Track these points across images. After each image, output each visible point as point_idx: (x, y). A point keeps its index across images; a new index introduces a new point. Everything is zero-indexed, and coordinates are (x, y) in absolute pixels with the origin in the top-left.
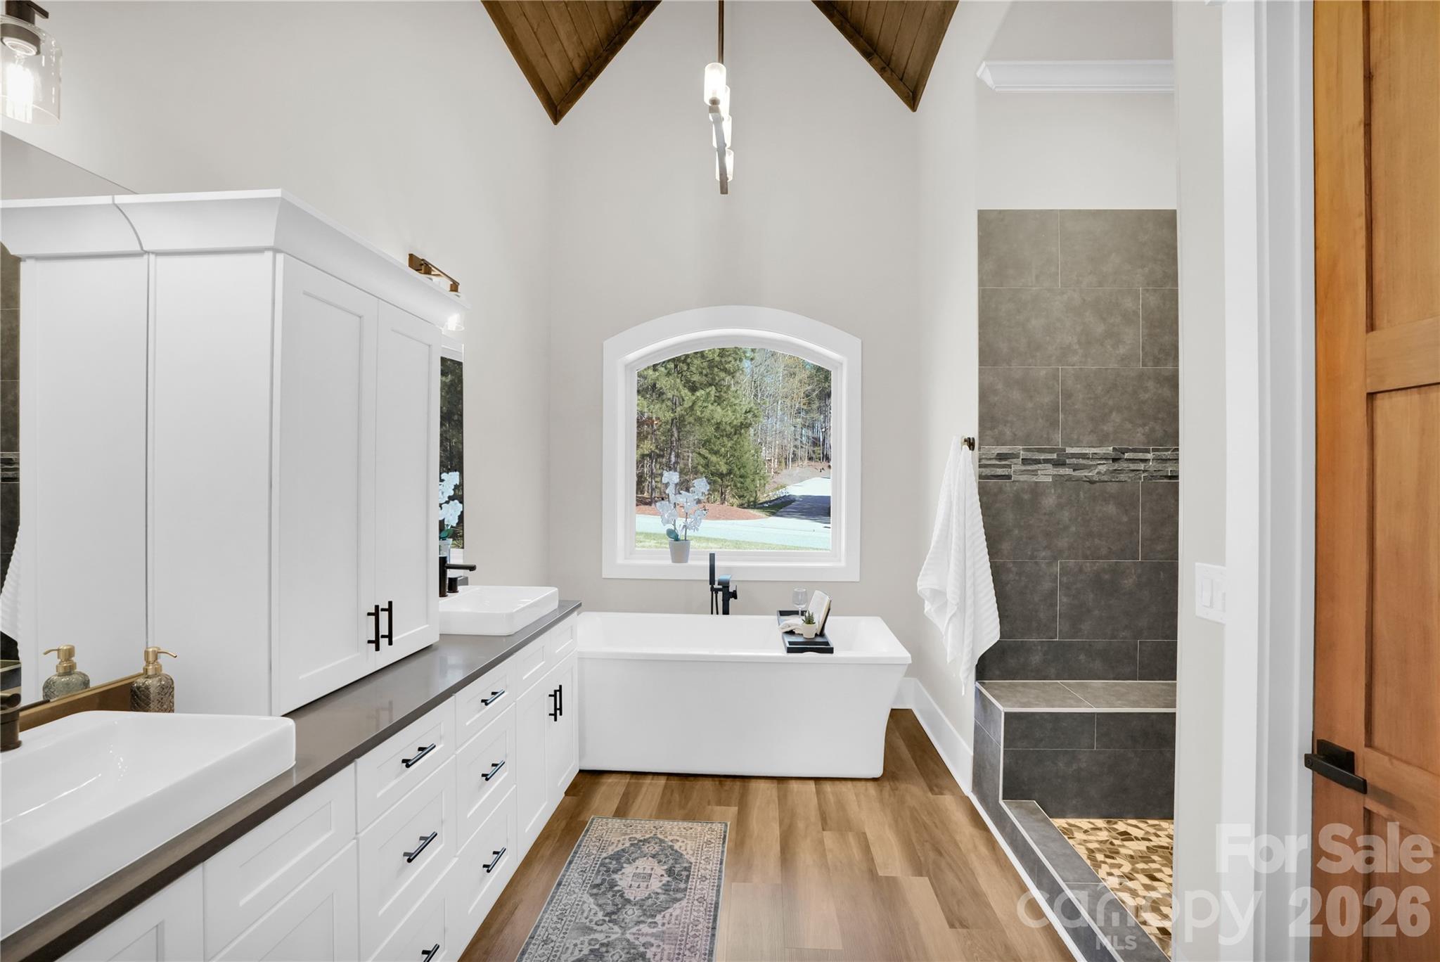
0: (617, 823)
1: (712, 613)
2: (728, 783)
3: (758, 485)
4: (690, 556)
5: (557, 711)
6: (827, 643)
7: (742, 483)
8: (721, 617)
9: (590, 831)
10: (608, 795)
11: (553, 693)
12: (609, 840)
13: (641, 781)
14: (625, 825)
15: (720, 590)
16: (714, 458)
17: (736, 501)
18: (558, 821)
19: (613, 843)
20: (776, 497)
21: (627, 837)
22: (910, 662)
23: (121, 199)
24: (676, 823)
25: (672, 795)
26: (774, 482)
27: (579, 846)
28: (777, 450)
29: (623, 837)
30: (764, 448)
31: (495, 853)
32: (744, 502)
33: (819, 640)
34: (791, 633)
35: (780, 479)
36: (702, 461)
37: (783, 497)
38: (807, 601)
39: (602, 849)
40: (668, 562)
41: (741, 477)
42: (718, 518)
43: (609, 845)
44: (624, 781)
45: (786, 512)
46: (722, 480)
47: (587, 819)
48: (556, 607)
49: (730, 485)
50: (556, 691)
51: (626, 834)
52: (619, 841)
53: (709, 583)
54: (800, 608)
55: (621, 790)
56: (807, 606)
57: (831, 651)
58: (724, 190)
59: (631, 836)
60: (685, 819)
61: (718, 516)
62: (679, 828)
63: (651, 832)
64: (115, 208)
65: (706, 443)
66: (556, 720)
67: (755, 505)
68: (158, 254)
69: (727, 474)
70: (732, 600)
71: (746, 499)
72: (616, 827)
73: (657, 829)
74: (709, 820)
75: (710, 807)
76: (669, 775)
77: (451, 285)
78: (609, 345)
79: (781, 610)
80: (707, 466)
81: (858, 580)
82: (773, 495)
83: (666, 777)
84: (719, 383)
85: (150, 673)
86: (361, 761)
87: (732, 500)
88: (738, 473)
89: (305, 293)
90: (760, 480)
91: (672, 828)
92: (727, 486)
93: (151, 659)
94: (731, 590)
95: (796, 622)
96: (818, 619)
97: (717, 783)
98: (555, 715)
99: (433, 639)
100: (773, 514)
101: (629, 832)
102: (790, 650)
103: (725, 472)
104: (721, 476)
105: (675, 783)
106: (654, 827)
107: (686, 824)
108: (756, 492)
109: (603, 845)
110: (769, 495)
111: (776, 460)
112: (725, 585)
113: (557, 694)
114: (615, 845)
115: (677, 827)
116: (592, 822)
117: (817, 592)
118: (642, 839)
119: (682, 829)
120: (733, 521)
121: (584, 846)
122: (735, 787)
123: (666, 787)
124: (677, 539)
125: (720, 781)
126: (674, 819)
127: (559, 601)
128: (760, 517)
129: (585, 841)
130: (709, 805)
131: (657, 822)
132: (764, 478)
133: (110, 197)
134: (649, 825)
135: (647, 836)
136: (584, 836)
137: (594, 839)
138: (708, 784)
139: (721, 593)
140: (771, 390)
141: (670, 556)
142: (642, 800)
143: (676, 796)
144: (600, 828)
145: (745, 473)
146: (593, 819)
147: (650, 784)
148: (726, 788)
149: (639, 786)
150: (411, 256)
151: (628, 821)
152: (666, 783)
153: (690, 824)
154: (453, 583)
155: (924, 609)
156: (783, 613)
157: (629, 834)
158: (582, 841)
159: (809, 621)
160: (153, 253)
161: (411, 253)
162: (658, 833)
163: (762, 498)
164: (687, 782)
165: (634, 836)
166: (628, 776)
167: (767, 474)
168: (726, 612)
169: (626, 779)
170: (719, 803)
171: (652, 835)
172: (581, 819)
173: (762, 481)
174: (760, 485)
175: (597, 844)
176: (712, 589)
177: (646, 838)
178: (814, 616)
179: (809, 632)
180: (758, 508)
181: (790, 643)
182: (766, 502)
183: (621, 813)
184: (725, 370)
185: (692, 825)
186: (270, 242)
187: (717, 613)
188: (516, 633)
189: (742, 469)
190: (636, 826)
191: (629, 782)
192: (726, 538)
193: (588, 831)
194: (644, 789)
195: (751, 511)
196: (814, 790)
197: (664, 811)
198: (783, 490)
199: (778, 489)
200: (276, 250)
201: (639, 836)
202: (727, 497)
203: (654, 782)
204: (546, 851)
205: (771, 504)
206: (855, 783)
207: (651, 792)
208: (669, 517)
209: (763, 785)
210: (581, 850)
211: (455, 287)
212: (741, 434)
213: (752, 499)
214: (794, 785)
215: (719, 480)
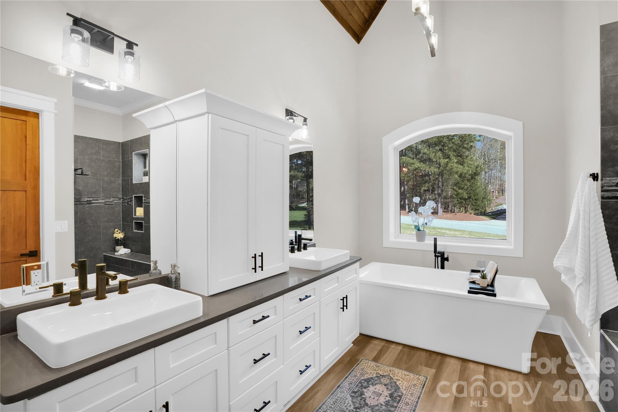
0: (373, 364)
1: (435, 268)
2: (434, 356)
3: (486, 204)
4: (426, 239)
5: (344, 307)
6: (493, 291)
7: (476, 203)
8: (440, 270)
9: (359, 365)
10: (372, 349)
11: (342, 299)
12: (367, 371)
13: (390, 345)
14: (376, 366)
15: (439, 256)
16: (460, 191)
17: (472, 212)
18: (347, 356)
19: (368, 373)
20: (496, 210)
21: (375, 372)
22: (549, 309)
23: (167, 103)
24: (401, 371)
25: (403, 356)
26: (496, 202)
27: (353, 370)
28: (497, 186)
29: (373, 371)
30: (490, 186)
31: (306, 366)
32: (479, 212)
33: (490, 288)
34: (473, 282)
35: (499, 201)
36: (455, 193)
37: (501, 210)
38: (485, 266)
39: (362, 375)
40: (415, 241)
41: (476, 200)
42: (463, 220)
43: (366, 374)
44: (381, 344)
45: (502, 217)
46: (465, 201)
47: (360, 359)
48: (349, 259)
49: (470, 204)
50: (343, 298)
51: (375, 370)
52: (371, 373)
53: (433, 252)
54: (481, 269)
55: (379, 348)
56: (485, 269)
57: (495, 295)
58: (433, 54)
59: (377, 372)
60: (406, 370)
61: (463, 219)
62: (402, 374)
63: (388, 372)
64: (166, 107)
65: (456, 184)
66: (343, 311)
67: (484, 214)
68: (179, 121)
69: (468, 199)
70: (446, 262)
71: (480, 211)
72: (372, 366)
73: (391, 371)
74: (418, 374)
75: (421, 366)
76: (405, 346)
77: (304, 119)
78: (385, 139)
79: (472, 269)
80: (457, 195)
81: (522, 257)
82: (494, 209)
83: (403, 346)
84: (463, 155)
85: (173, 273)
86: (231, 318)
87: (471, 211)
88: (474, 198)
89: (221, 128)
90: (487, 201)
91: (398, 373)
92: (468, 205)
93: (173, 268)
94: (446, 256)
95: (477, 277)
96: (490, 277)
97: (428, 354)
98: (343, 308)
99: (286, 269)
100: (494, 218)
101: (377, 370)
102: (469, 292)
103: (466, 197)
104: (465, 199)
105: (406, 350)
106: (390, 370)
107: (406, 373)
108: (485, 207)
109: (363, 373)
110: (492, 209)
111: (497, 192)
112: (442, 254)
113: (345, 299)
114: (369, 374)
115: (401, 373)
116: (361, 360)
117: (491, 262)
118: (382, 374)
119: (403, 375)
120: (470, 221)
121: (355, 371)
122: (437, 358)
123: (401, 351)
124: (419, 230)
125: (430, 354)
126: (401, 369)
127: (350, 256)
128: (486, 220)
129: (356, 369)
130: (421, 365)
131: (392, 368)
132: (489, 200)
133: (164, 103)
134: (388, 368)
135: (385, 374)
136: (356, 366)
137: (360, 369)
138: (424, 354)
139: (440, 258)
140: (492, 156)
141: (416, 238)
142: (388, 355)
143: (405, 357)
144: (364, 364)
145: (478, 198)
146: (362, 359)
147: (394, 348)
148: (433, 358)
149: (388, 348)
150: (286, 110)
151: (378, 364)
152: (402, 349)
153: (408, 373)
154: (305, 246)
155: (561, 278)
156: (473, 271)
157: (377, 371)
158: (354, 368)
159: (484, 277)
160: (178, 121)
161: (286, 108)
162: (391, 374)
163: (489, 210)
164: (413, 351)
165: (379, 372)
166: (385, 342)
167: (491, 198)
168: (443, 267)
169: (383, 343)
170: (427, 365)
171: (387, 374)
172: (357, 358)
173: (489, 202)
174: (487, 204)
175: (361, 372)
176: (435, 256)
177: (384, 374)
178: (487, 275)
179: (484, 283)
180: (485, 216)
181: (470, 288)
182: (491, 212)
183: (376, 359)
184: (464, 148)
185: (409, 374)
186: (206, 110)
187: (438, 268)
188: (323, 270)
189: (476, 196)
190: (381, 368)
191: (384, 345)
192: (465, 230)
193: (358, 364)
194: (390, 350)
195: (481, 217)
196: (483, 370)
197: (397, 363)
198: (501, 207)
199: (498, 206)
200: (209, 113)
201: (381, 373)
202: (468, 210)
203: (396, 347)
204: (338, 369)
205: (494, 213)
206: (510, 373)
207: (393, 352)
208: (415, 219)
209: (453, 361)
210: (353, 373)
211: (305, 120)
212: (475, 179)
213: (483, 211)
214: (472, 366)
215: (464, 202)
